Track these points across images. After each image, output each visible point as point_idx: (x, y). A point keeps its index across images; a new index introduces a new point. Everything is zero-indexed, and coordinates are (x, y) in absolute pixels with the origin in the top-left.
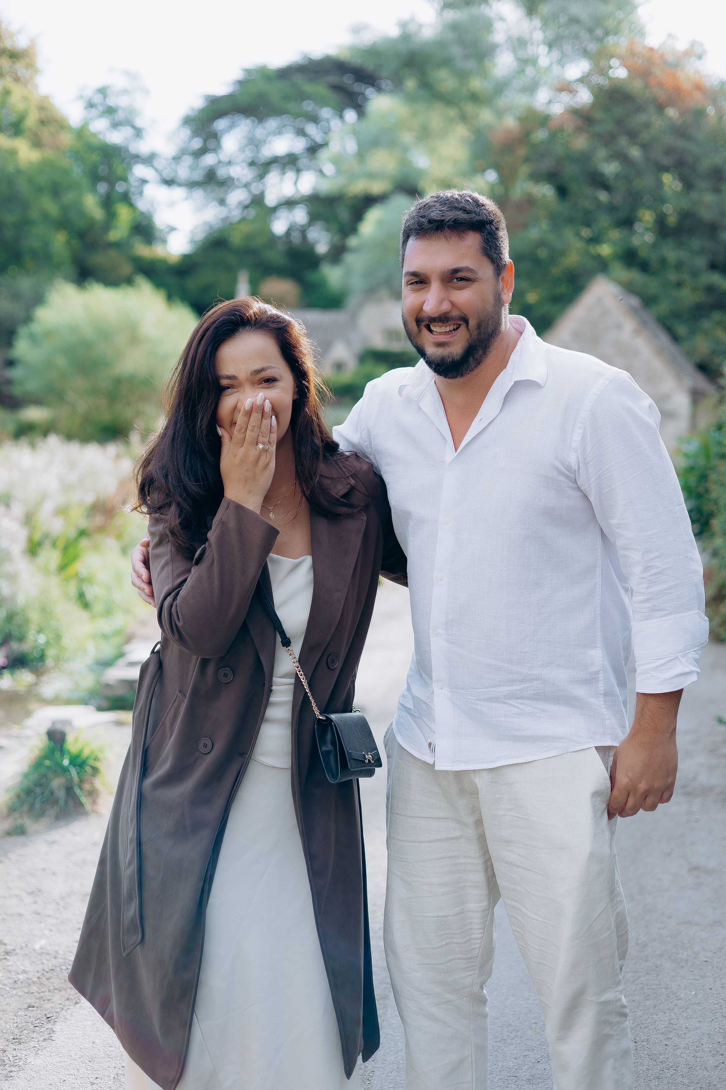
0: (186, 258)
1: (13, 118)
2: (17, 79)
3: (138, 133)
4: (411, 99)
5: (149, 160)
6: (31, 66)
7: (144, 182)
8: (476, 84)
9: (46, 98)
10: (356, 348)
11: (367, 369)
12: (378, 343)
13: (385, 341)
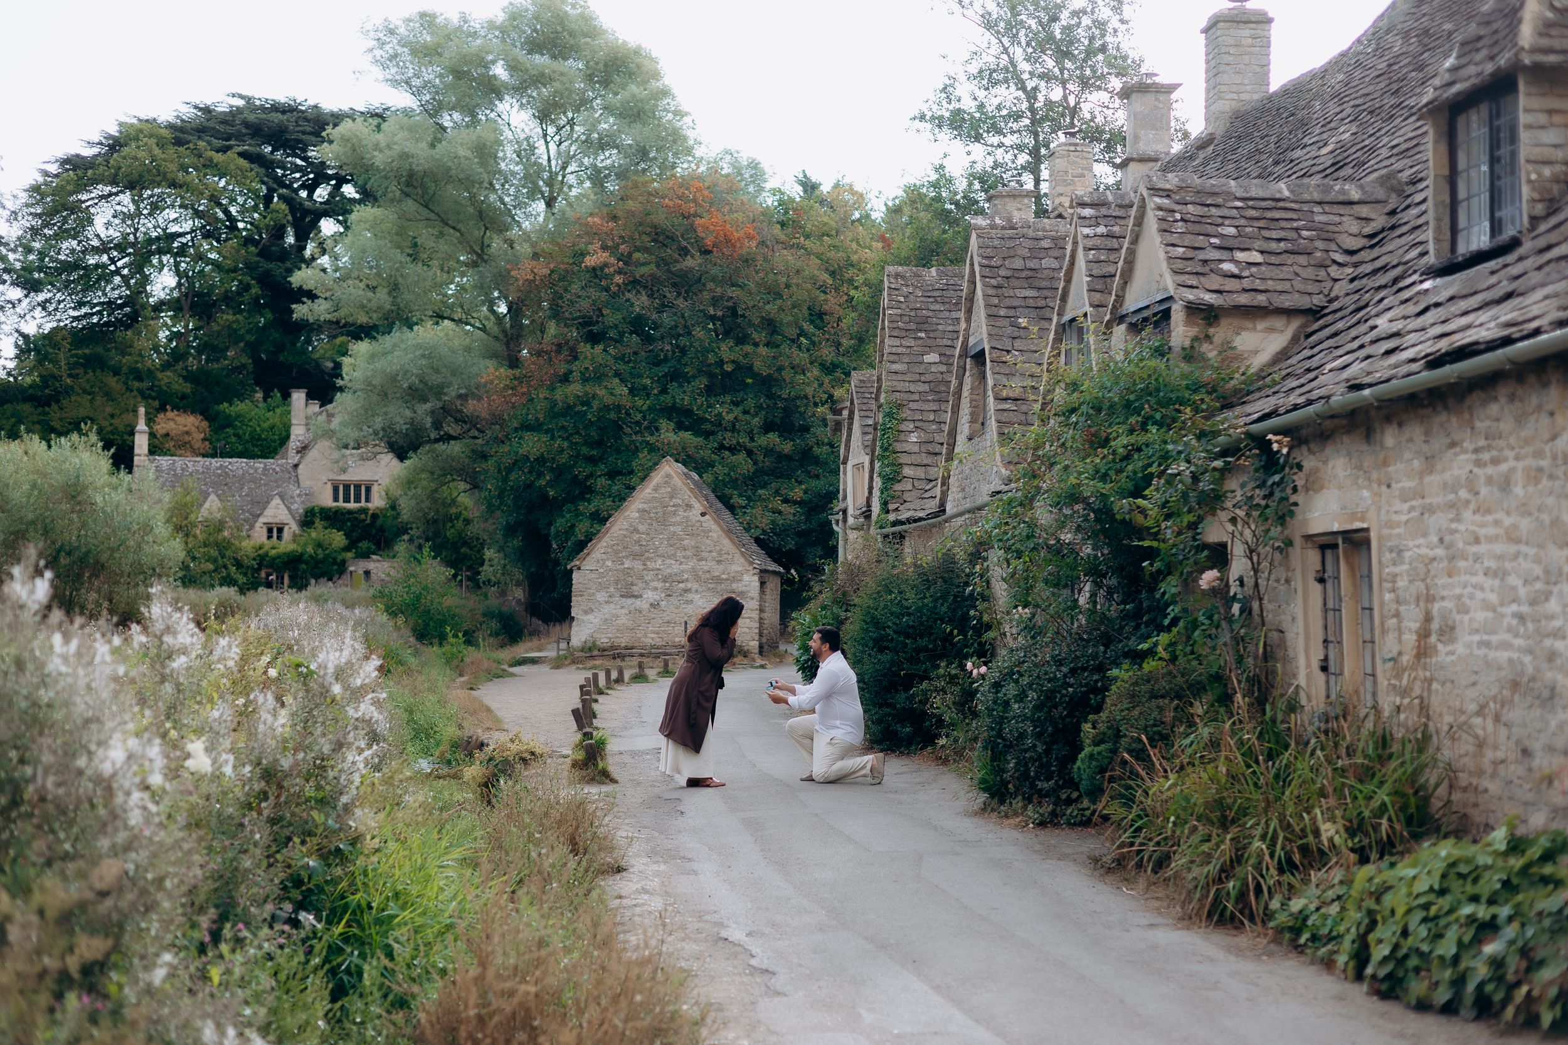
10: (299, 508)
11: (318, 532)
12: (326, 500)
13: (336, 499)
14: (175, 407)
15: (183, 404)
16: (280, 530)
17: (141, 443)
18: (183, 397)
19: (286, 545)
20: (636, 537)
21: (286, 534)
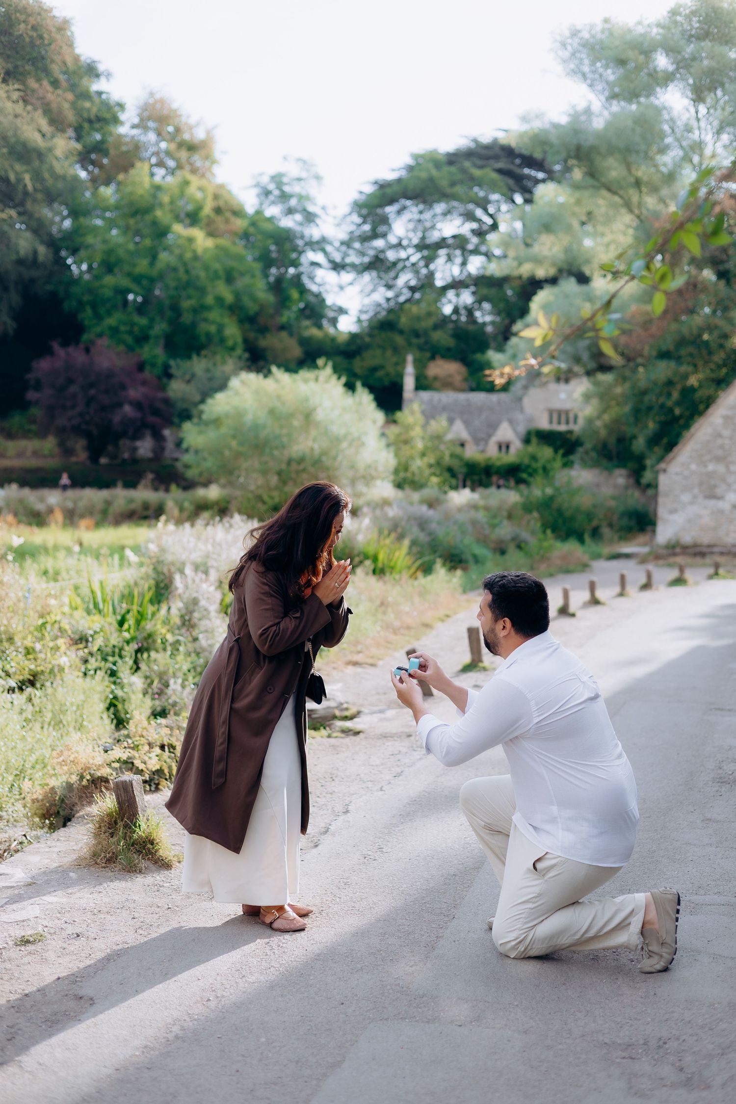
0: (354, 337)
1: (190, 208)
2: (194, 171)
3: (310, 218)
4: (576, 187)
5: (319, 245)
6: (209, 158)
7: (315, 264)
8: (642, 171)
9: (222, 186)
10: (522, 429)
11: (532, 449)
12: (544, 424)
13: (551, 422)
14: (443, 357)
15: (448, 354)
16: (508, 447)
17: (409, 382)
18: (449, 350)
19: (511, 457)
20: (719, 441)
21: (513, 450)
